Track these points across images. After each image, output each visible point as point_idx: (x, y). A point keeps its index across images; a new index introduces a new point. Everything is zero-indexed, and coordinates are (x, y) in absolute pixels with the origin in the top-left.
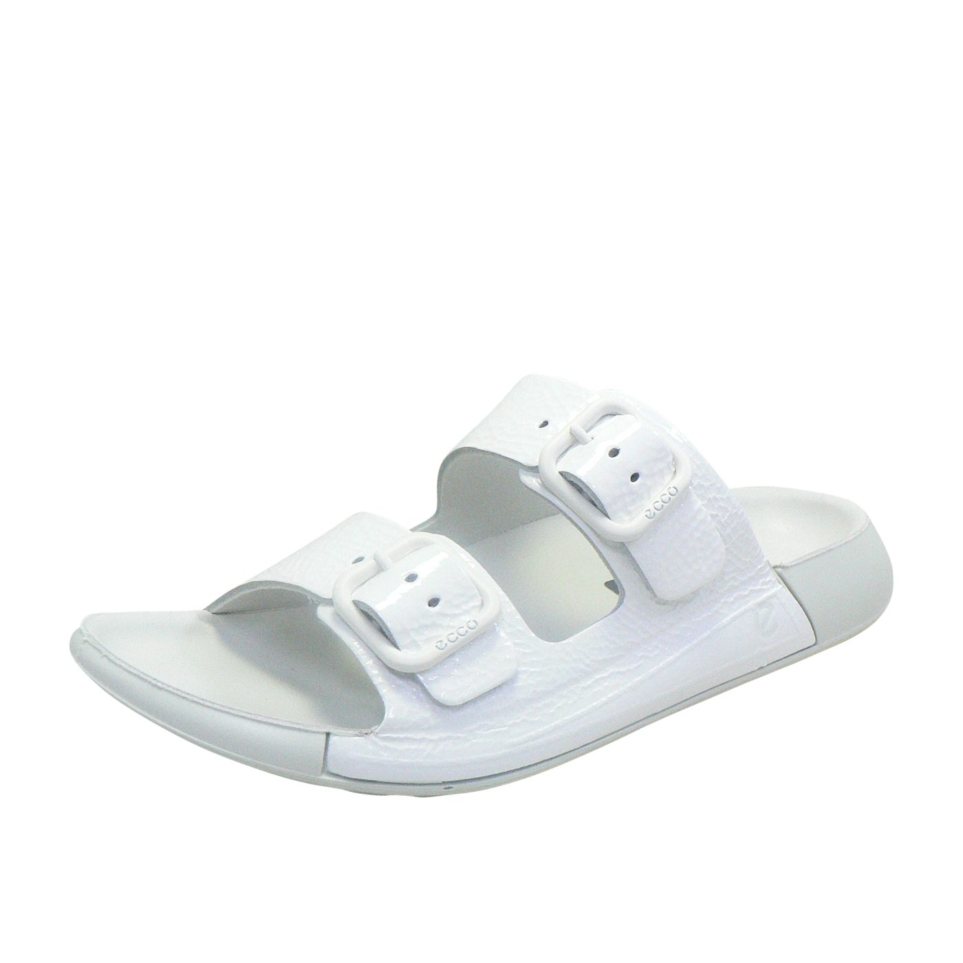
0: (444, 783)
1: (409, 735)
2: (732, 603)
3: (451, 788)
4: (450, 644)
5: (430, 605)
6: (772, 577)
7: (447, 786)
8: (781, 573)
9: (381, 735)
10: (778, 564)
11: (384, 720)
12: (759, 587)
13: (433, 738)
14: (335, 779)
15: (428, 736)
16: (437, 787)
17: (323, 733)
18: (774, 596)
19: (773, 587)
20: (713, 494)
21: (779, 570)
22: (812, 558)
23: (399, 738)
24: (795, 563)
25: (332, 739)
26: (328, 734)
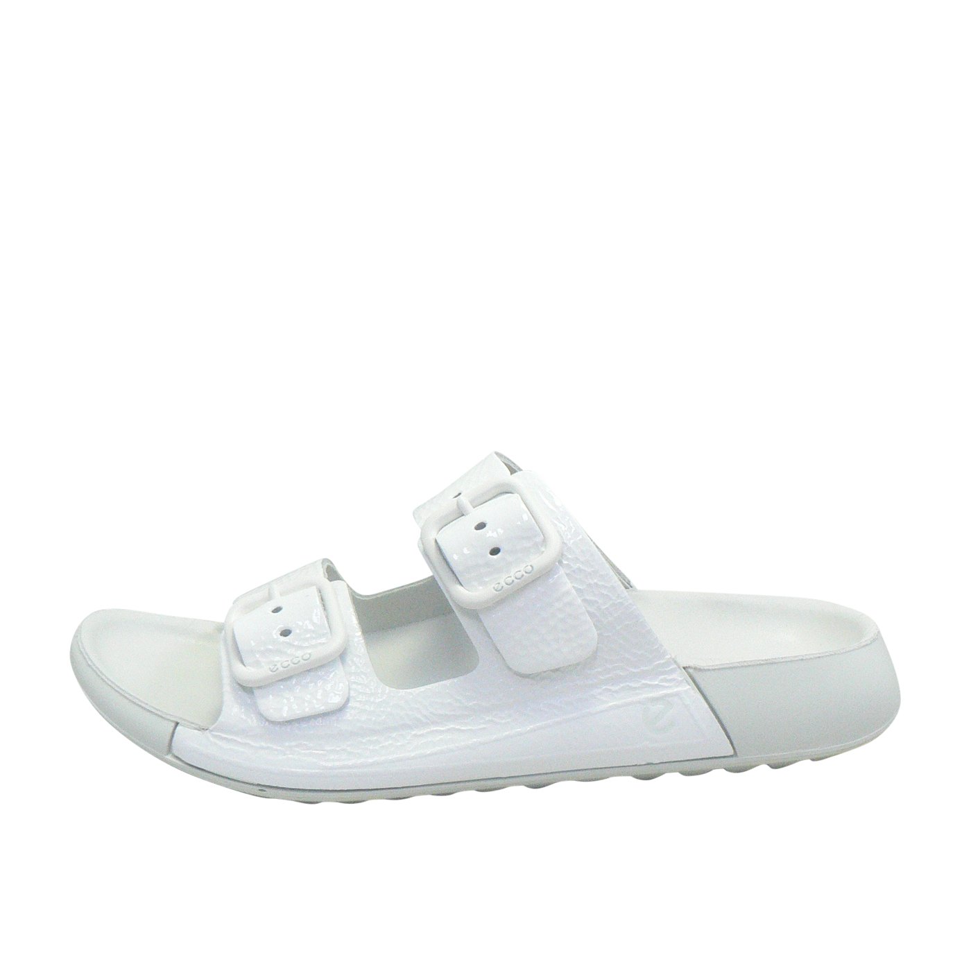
0: (258, 785)
1: (235, 738)
2: (616, 692)
3: (265, 791)
4: (281, 669)
5: (281, 635)
6: (680, 675)
7: (260, 788)
8: (692, 674)
9: (214, 733)
10: (691, 664)
11: (218, 722)
12: (656, 683)
13: (254, 745)
14: (178, 762)
15: (252, 743)
16: (252, 787)
17: (173, 721)
18: (677, 694)
19: (677, 686)
20: (595, 581)
21: (691, 671)
22: (742, 666)
23: (227, 738)
24: (713, 668)
25: (179, 728)
26: (177, 724)
